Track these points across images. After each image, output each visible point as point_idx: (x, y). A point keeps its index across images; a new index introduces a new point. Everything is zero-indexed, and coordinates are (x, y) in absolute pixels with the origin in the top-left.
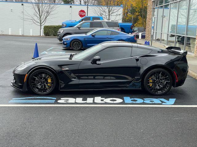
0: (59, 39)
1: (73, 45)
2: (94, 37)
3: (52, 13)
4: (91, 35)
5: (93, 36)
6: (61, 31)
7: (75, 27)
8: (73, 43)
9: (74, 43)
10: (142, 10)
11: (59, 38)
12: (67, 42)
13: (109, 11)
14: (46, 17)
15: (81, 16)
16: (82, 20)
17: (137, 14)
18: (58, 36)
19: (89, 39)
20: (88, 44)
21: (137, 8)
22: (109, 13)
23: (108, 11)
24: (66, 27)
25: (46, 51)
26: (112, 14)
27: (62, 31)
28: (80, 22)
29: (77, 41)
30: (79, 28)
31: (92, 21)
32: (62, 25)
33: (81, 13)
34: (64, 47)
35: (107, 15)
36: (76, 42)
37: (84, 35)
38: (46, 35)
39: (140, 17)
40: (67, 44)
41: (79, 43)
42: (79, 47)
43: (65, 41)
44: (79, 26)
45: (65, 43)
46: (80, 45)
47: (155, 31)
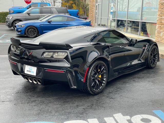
1: (28, 32)
2: (50, 23)
4: (46, 21)
5: (49, 22)
7: (24, 13)
8: (28, 30)
9: (29, 30)
11: (8, 24)
12: (22, 29)
15: (27, 2)
16: (30, 6)
17: (71, 2)
18: (7, 23)
19: (44, 25)
20: (44, 31)
22: (54, 0)
24: (13, 13)
27: (11, 17)
28: (28, 8)
29: (32, 28)
30: (29, 14)
31: (42, 8)
32: (9, 11)
39: (75, 5)
40: (21, 31)
41: (34, 29)
42: (35, 34)
43: (19, 28)
44: (29, 12)
45: (19, 30)
46: (35, 32)
47: (100, 17)
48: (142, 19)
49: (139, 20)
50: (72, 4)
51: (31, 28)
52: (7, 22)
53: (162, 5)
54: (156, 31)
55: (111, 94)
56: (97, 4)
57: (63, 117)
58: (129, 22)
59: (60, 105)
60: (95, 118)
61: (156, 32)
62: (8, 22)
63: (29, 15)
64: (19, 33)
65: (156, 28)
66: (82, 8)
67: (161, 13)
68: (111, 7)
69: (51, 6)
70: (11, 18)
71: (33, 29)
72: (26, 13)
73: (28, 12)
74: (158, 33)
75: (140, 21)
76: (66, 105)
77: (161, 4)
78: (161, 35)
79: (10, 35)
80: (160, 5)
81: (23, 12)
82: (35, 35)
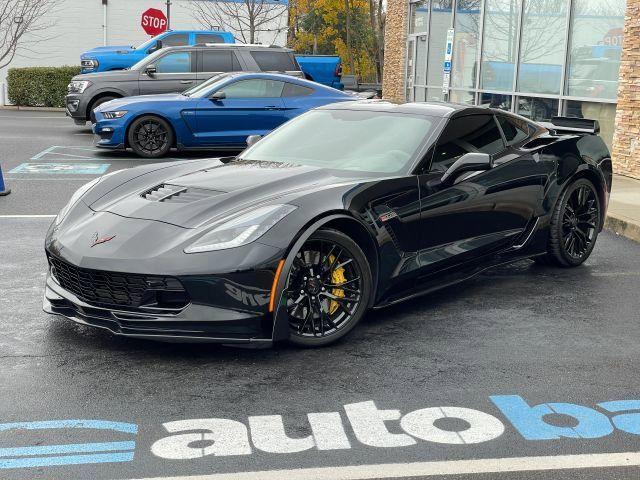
0: (72, 113)
1: (136, 135)
2: (220, 104)
3: (37, 23)
4: (206, 96)
5: (215, 100)
6: (82, 85)
7: (135, 67)
8: (138, 128)
9: (142, 131)
10: (345, 18)
11: (73, 110)
12: (114, 126)
13: (251, 13)
14: (16, 38)
15: (151, 31)
16: (159, 45)
17: (329, 31)
18: (71, 106)
19: (198, 113)
20: (198, 132)
21: (326, 13)
22: (252, 23)
23: (247, 14)
24: (96, 69)
25: (31, 163)
26: (263, 26)
27: (85, 84)
28: (150, 52)
29: (153, 122)
30: (150, 73)
31: (200, 49)
32: (83, 63)
33: (149, 20)
34: (102, 146)
35: (244, 27)
36: (148, 127)
37: (178, 97)
38: (18, 104)
39: (341, 42)
40: (111, 132)
41: (161, 127)
42: (163, 143)
43: (105, 123)
44: (150, 66)
45: (104, 130)
46: (164, 135)
47: (421, 85)
48: (567, 91)
49: (558, 93)
50: (333, 37)
51: (147, 122)
52: (70, 101)
53: (635, 34)
54: (615, 135)
55: (367, 343)
56: (412, 37)
57: (165, 408)
58: (522, 101)
59: (171, 371)
60: (275, 412)
61: (615, 138)
62: (72, 103)
63: (152, 76)
64: (107, 141)
65: (616, 124)
66: (372, 55)
67: (632, 66)
68: (448, 42)
69: (238, 44)
70: (84, 87)
71: (155, 127)
72: (139, 71)
73: (148, 64)
74: (622, 142)
75: (560, 97)
76: (191, 374)
77: (632, 31)
78: (632, 150)
79: (73, 148)
80: (629, 34)
81: (130, 67)
82: (162, 148)
